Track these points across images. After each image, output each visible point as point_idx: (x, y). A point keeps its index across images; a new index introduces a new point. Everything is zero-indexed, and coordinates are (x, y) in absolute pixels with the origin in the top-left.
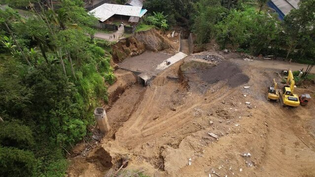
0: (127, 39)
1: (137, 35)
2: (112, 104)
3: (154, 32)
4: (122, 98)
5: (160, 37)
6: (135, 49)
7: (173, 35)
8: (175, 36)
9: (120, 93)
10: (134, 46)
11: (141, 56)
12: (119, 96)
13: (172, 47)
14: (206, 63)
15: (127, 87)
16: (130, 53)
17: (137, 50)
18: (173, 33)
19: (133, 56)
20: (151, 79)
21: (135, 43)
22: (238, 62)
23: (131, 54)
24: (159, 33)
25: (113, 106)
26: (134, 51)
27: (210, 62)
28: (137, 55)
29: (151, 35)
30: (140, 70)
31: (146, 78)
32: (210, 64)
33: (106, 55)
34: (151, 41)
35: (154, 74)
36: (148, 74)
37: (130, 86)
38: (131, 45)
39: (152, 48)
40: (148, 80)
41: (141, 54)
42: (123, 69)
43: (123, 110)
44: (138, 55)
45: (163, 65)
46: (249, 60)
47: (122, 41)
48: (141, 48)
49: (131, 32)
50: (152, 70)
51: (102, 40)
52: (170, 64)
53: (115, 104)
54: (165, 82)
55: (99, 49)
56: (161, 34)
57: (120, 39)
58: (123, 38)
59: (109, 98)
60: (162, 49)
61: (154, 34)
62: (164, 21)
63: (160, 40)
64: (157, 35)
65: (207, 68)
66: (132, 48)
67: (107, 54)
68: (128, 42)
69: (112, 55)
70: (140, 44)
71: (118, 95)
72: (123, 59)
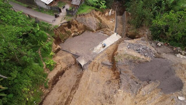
0: (68, 22)
1: (78, 17)
2: (52, 87)
3: (93, 14)
4: (62, 80)
5: (99, 18)
6: (76, 30)
7: (110, 13)
8: (112, 15)
9: (60, 75)
10: (75, 27)
11: (81, 36)
12: (60, 78)
13: (108, 27)
14: (139, 58)
15: (66, 69)
16: (71, 34)
17: (78, 31)
18: (111, 11)
19: (74, 36)
20: (87, 64)
21: (76, 25)
22: (170, 58)
23: (73, 34)
24: (97, 14)
25: (53, 89)
26: (75, 32)
27: (143, 57)
28: (77, 35)
29: (90, 17)
30: (79, 52)
31: (82, 63)
32: (143, 59)
33: (49, 39)
34: (90, 23)
35: (90, 59)
36: (85, 59)
37: (70, 67)
38: (72, 26)
39: (91, 29)
40: (85, 65)
41: (81, 34)
42: (64, 51)
43: (62, 93)
44: (79, 35)
45: (99, 48)
46: (182, 56)
47: (63, 24)
48: (81, 29)
49: (72, 15)
50: (89, 54)
51: (46, 23)
52: (106, 47)
53: (55, 86)
54: (99, 68)
55: (43, 34)
56: (100, 14)
57: (62, 22)
58: (65, 21)
59: (49, 83)
60: (100, 28)
61: (93, 15)
62: (103, 2)
63: (98, 21)
64: (96, 16)
65: (139, 62)
66: (74, 29)
67: (50, 37)
68: (69, 25)
69: (54, 38)
70: (80, 26)
71: (58, 78)
72: (65, 39)
